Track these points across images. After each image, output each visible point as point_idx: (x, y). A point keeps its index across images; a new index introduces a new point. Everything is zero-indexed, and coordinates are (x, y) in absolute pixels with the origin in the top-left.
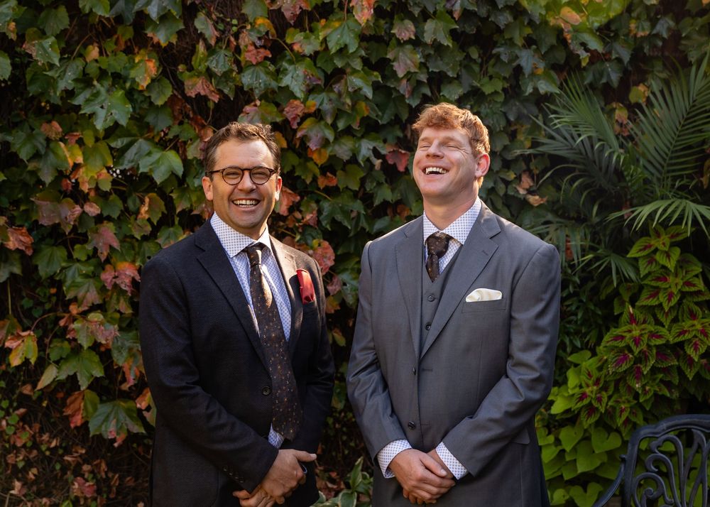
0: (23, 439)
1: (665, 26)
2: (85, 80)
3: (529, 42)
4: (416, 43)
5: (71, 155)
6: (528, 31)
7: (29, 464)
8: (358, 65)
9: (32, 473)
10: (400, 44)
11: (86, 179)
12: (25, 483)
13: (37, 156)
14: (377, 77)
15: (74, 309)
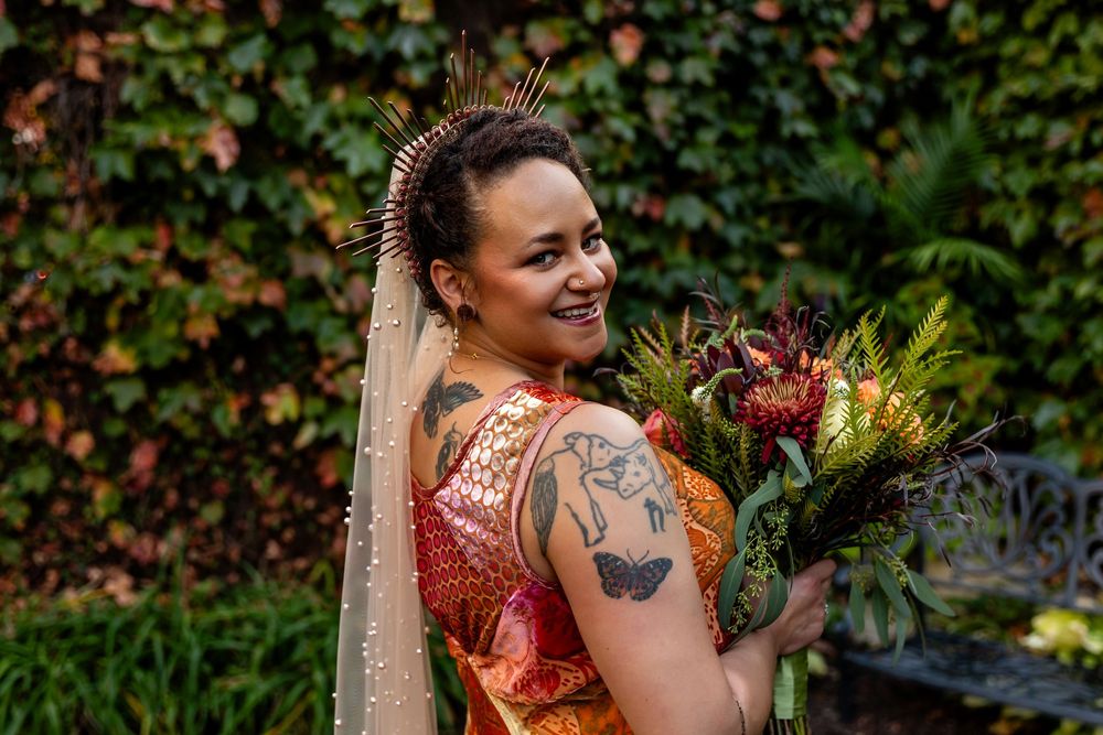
0: (278, 498)
1: (920, 67)
2: (334, 122)
3: (785, 83)
4: (673, 84)
5: (322, 205)
6: (783, 71)
7: (284, 525)
8: (615, 106)
9: (288, 535)
10: (655, 85)
11: (335, 230)
12: (282, 545)
13: (286, 205)
14: (635, 119)
15: (328, 365)
